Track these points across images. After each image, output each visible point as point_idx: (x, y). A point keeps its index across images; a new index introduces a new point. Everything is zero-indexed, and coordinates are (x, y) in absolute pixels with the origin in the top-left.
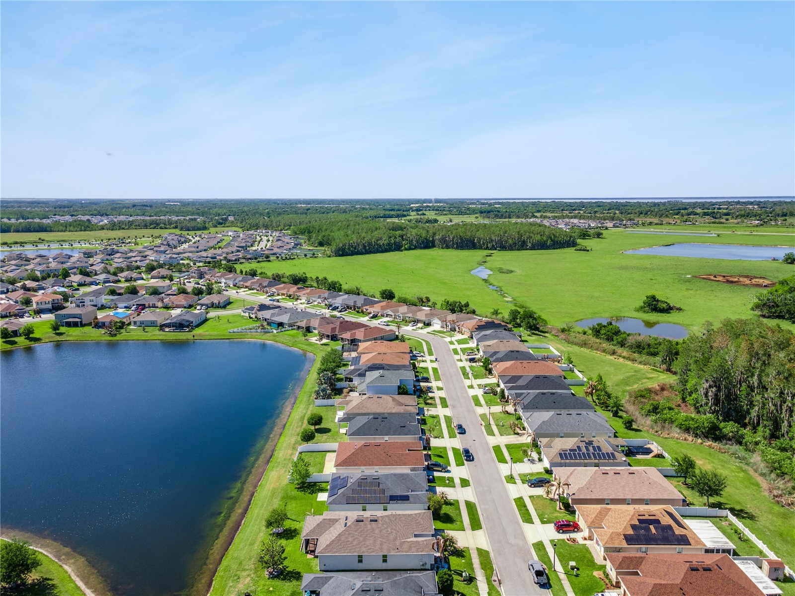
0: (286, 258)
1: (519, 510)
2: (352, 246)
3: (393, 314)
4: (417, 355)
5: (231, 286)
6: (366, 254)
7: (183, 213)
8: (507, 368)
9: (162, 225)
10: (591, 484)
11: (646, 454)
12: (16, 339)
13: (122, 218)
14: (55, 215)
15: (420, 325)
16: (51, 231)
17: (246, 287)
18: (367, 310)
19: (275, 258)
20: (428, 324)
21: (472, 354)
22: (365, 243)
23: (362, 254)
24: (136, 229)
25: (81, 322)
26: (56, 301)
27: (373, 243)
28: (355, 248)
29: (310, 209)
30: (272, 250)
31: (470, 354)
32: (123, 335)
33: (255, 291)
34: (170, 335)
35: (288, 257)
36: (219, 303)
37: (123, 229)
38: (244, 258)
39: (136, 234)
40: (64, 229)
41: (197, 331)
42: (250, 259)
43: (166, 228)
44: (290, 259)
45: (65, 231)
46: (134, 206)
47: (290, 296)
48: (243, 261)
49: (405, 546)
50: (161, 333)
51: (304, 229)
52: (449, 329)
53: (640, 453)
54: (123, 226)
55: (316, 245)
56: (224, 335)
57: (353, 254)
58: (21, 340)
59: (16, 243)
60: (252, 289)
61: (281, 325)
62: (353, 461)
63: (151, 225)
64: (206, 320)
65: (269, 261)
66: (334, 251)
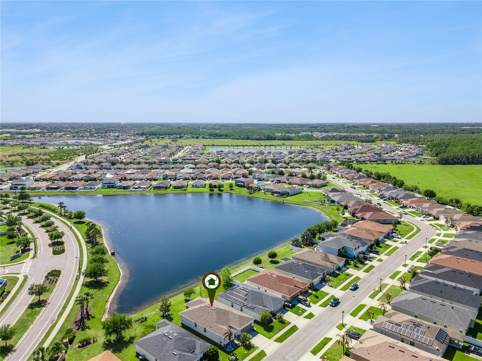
0: (399, 163)
1: (319, 344)
2: (456, 158)
3: (416, 207)
4: (394, 236)
5: (340, 176)
6: (467, 164)
7: (370, 132)
8: (442, 259)
9: (350, 139)
10: (373, 349)
11: (481, 355)
12: (214, 189)
13: (335, 134)
14: (304, 132)
15: (432, 218)
16: (293, 140)
17: (346, 178)
18: (402, 201)
19: (390, 162)
20: (437, 219)
21: (441, 245)
22: (469, 156)
23: (464, 164)
24: (335, 140)
25: (244, 185)
26: (245, 174)
27: (477, 156)
28: (458, 160)
29: (465, 130)
30: (394, 157)
31: (439, 245)
32: (256, 195)
33: (349, 181)
34: (275, 198)
35: (400, 162)
36: (316, 184)
37: (328, 140)
38: (369, 161)
39: (331, 143)
40: (299, 139)
41: (289, 198)
42: (373, 161)
43: (351, 140)
44: (402, 163)
45: (299, 140)
46: (349, 127)
47: (364, 186)
48: (368, 162)
49: (216, 327)
50: (272, 196)
51: (436, 144)
52: (449, 225)
53: (475, 353)
54: (328, 139)
55: (434, 155)
56: (299, 202)
57: (455, 163)
58: (216, 190)
59: (273, 145)
60: (348, 180)
61: (333, 202)
62: (256, 280)
63: (343, 138)
64: (301, 193)
65: (386, 164)
66: (439, 161)
